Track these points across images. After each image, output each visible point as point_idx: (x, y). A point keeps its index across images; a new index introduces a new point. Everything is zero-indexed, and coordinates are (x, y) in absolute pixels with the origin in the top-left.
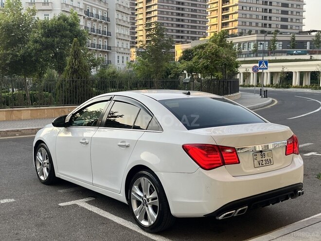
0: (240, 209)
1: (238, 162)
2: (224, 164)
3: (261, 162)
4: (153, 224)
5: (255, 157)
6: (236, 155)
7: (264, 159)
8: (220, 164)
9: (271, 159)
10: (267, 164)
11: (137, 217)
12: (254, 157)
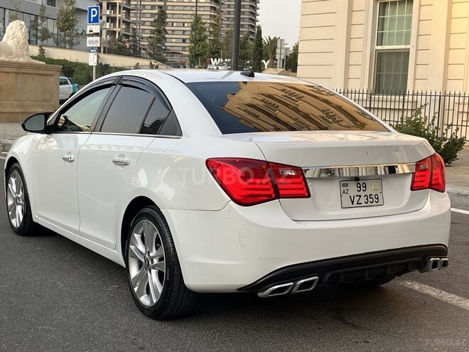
0: (303, 281)
1: (307, 194)
2: (278, 196)
3: (356, 199)
4: (157, 303)
5: (345, 188)
6: (303, 183)
7: (362, 193)
8: (270, 196)
9: (380, 196)
10: (369, 204)
11: (136, 289)
12: (343, 189)
